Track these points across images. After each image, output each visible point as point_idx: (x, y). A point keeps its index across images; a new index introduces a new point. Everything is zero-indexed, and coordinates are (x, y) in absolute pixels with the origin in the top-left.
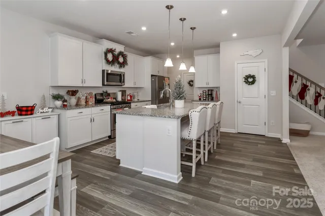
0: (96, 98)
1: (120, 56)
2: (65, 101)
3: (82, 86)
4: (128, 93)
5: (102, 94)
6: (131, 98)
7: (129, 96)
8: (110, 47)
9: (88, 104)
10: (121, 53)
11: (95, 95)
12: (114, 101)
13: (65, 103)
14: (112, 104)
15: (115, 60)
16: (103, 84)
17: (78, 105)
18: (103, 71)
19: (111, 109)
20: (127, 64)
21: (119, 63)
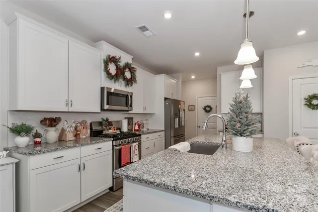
0: (91, 129)
1: (127, 70)
2: (38, 135)
3: (67, 111)
4: (135, 121)
5: (100, 124)
6: (139, 127)
7: (137, 126)
8: (112, 55)
9: (80, 138)
10: (128, 66)
11: (91, 124)
12: (118, 132)
13: (38, 140)
14: (115, 137)
15: (120, 74)
16: (102, 109)
17: (61, 141)
18: (102, 89)
19: (113, 146)
20: (135, 81)
21: (125, 79)
